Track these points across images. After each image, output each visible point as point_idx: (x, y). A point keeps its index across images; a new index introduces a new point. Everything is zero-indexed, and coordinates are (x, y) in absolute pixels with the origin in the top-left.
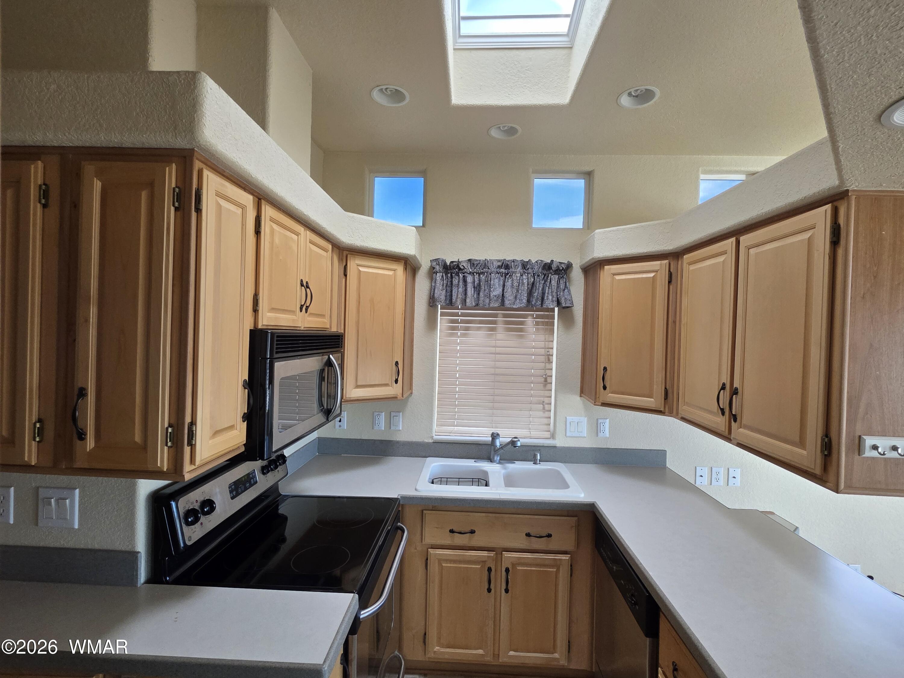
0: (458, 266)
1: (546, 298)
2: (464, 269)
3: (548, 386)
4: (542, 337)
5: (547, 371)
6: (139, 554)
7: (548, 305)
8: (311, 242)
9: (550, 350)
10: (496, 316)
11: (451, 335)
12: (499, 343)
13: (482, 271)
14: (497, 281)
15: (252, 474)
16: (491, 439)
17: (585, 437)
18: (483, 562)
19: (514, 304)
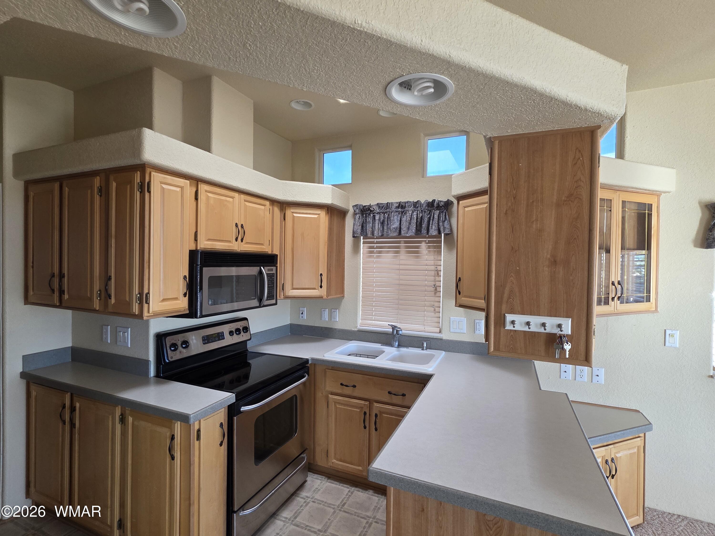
0: (369, 209)
1: (430, 228)
2: (374, 211)
3: (438, 294)
4: (432, 257)
5: (436, 282)
6: (150, 362)
7: (432, 233)
8: (245, 201)
9: (437, 266)
10: (399, 242)
11: (370, 257)
12: (402, 262)
13: (385, 211)
14: (396, 217)
15: (221, 333)
16: (391, 330)
17: (465, 333)
18: (361, 407)
19: (407, 233)
